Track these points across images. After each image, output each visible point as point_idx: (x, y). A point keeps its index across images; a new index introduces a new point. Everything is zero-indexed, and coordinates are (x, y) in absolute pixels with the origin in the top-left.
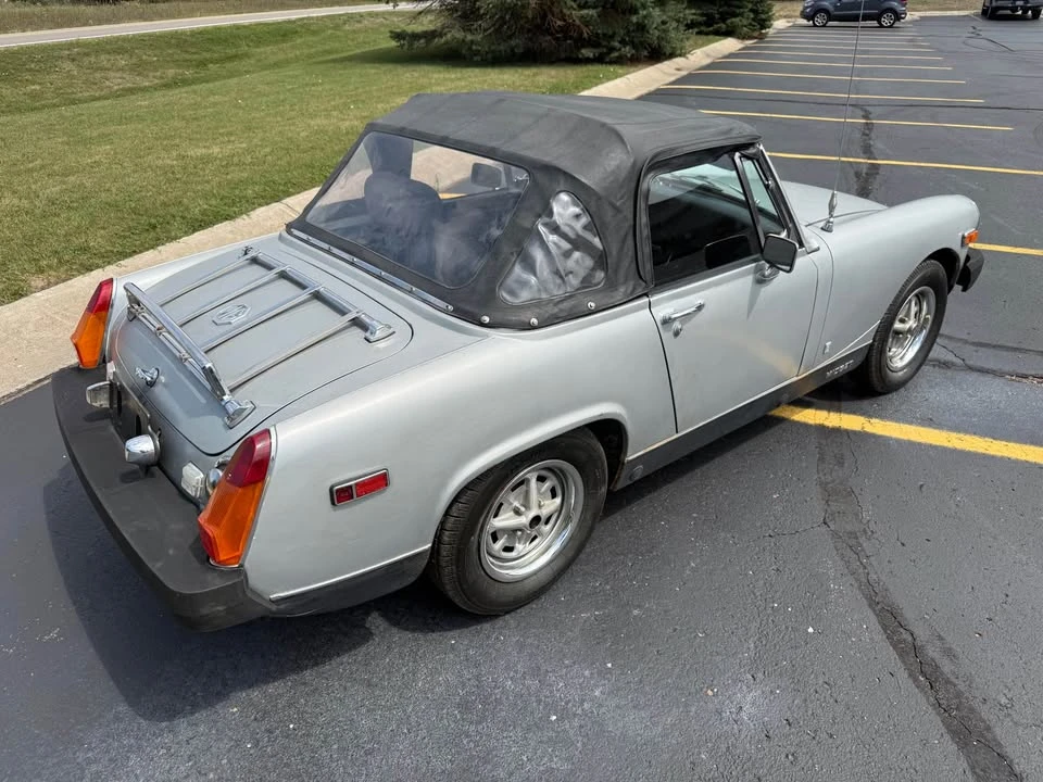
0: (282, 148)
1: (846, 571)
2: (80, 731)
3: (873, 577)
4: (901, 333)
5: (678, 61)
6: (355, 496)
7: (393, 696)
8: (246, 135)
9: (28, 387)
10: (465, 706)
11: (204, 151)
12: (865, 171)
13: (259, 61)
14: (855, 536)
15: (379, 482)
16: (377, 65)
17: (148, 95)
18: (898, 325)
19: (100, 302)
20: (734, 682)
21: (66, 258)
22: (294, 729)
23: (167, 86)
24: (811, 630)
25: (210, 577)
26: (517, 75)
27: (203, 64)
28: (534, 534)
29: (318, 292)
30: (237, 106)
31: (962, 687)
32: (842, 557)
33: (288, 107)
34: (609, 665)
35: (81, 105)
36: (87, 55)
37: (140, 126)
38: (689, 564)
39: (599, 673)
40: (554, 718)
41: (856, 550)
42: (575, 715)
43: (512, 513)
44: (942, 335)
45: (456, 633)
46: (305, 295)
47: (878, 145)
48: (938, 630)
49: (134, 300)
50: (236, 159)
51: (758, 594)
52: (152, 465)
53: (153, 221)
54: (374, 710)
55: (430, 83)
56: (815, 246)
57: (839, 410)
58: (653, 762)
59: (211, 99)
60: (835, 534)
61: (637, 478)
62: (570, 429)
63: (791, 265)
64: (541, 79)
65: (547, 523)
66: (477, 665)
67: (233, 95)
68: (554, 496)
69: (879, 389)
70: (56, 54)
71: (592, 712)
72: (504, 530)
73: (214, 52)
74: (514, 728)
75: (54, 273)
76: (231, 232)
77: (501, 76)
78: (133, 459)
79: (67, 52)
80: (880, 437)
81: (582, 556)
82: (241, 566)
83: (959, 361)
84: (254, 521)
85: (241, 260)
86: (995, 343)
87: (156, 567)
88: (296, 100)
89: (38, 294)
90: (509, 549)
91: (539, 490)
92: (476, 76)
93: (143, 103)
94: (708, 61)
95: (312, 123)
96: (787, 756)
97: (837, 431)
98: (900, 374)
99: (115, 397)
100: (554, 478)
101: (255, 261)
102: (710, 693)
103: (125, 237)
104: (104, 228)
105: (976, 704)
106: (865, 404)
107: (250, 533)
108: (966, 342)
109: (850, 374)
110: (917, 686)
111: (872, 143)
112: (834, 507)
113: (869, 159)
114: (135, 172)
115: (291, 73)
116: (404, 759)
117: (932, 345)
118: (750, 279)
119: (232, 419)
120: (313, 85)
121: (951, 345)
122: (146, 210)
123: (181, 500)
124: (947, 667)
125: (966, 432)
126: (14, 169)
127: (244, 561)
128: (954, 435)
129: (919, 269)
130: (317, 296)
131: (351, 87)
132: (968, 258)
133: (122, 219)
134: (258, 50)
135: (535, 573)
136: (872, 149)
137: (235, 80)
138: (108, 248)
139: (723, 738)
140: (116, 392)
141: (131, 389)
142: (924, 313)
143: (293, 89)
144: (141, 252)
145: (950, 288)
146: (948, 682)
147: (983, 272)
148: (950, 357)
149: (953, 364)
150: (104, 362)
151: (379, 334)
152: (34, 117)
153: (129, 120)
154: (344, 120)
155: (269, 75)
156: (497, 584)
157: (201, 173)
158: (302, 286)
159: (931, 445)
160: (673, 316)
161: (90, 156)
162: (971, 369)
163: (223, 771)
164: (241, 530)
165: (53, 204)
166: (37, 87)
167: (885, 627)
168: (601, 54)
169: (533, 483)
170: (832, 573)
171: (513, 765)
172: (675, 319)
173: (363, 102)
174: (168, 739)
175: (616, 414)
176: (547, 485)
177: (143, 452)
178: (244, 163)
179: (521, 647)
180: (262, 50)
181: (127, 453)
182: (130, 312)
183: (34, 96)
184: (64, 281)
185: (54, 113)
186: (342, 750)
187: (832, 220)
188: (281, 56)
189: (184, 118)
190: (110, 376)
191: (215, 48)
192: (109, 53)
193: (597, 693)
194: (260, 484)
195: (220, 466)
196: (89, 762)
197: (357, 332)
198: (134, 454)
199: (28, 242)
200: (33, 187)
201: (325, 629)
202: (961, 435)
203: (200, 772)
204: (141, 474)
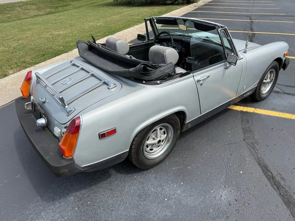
0: (81, 31)
1: (251, 154)
2: (27, 205)
3: (259, 156)
4: (265, 83)
5: (195, 4)
6: (106, 136)
7: (118, 194)
8: (70, 28)
9: (9, 103)
10: (140, 196)
11: (58, 33)
12: (251, 35)
13: (73, 6)
14: (253, 143)
15: (113, 132)
16: (107, 7)
17: (42, 17)
18: (264, 81)
19: (28, 78)
20: (219, 188)
21: (19, 65)
22: (90, 204)
23: (47, 14)
24: (241, 172)
25: (63, 161)
26: (148, 9)
27: (57, 7)
28: (159, 145)
29: (93, 74)
30: (67, 19)
31: (287, 189)
32: (250, 150)
33: (82, 19)
34: (182, 183)
35: (22, 20)
36: (24, 5)
37: (39, 26)
38: (205, 153)
39: (179, 186)
40: (166, 199)
41: (254, 148)
42: (172, 198)
43: (152, 139)
44: (277, 84)
45: (136, 174)
46: (89, 75)
47: (254, 27)
48: (279, 172)
49: (38, 77)
50: (67, 35)
51: (225, 161)
52: (45, 127)
53: (44, 53)
54: (113, 197)
55: (123, 12)
56: (242, 57)
57: (247, 106)
58: (196, 213)
59: (60, 17)
60: (247, 143)
61: (189, 128)
62: (170, 114)
63: (236, 63)
64: (155, 10)
65: (162, 142)
66: (143, 184)
67: (66, 16)
68: (164, 134)
69: (258, 100)
70: (15, 5)
71: (177, 198)
72: (150, 144)
73: (60, 4)
74: (155, 203)
75: (16, 69)
76: (67, 56)
77: (143, 9)
78: (39, 125)
79: (18, 5)
80: (260, 114)
81: (173, 151)
82: (73, 158)
83: (281, 91)
84: (76, 144)
85: (70, 65)
86: (292, 86)
87: (47, 158)
88: (84, 17)
89: (11, 75)
90: (151, 150)
91: (160, 132)
92: (137, 9)
93: (40, 19)
94: (204, 4)
95: (89, 24)
96: (236, 210)
97: (246, 112)
98: (265, 95)
99: (33, 106)
100: (164, 129)
101: (74, 65)
102: (212, 191)
103: (36, 58)
104: (30, 56)
105: (292, 194)
106: (254, 104)
107: (75, 148)
108: (283, 85)
109: (250, 96)
110: (274, 189)
111: (253, 27)
112: (246, 135)
113: (252, 32)
114: (38, 39)
115: (83, 10)
116: (122, 212)
117: (274, 87)
118: (223, 68)
119: (69, 113)
120: (89, 13)
121: (279, 86)
122: (42, 50)
123: (54, 138)
124: (282, 183)
125: (285, 112)
126: (3, 39)
127: (73, 157)
128: (281, 113)
129: (271, 64)
130: (93, 75)
131: (100, 13)
132: (285, 60)
133: (35, 53)
134: (73, 3)
135: (159, 156)
136: (253, 29)
137: (67, 12)
138: (31, 62)
139: (217, 205)
140: (34, 105)
141: (38, 104)
142: (272, 77)
143: (83, 14)
144: (41, 62)
145: (280, 69)
146: (283, 187)
147: (289, 65)
148: (278, 90)
149: (280, 92)
150: (30, 96)
151: (112, 87)
152: (9, 24)
153: (36, 24)
154: (98, 23)
155: (77, 10)
156: (148, 160)
157: (57, 39)
158: (88, 72)
159: (274, 116)
160: (200, 80)
161: (25, 35)
162: (285, 93)
163: (69, 216)
164: (72, 147)
165: (15, 49)
166: (10, 15)
167: (263, 172)
168: (173, 2)
169: (159, 130)
170: (247, 155)
171: (155, 214)
172: (201, 80)
173: (104, 17)
174: (52, 207)
175: (183, 109)
176: (163, 131)
177: (42, 123)
178: (70, 36)
179: (156, 178)
180: (74, 3)
181: (37, 123)
182: (37, 81)
183: (9, 18)
184: (19, 71)
185: (15, 22)
186: (104, 210)
187: (246, 49)
188: (79, 5)
189: (52, 23)
190: (32, 100)
191: (60, 3)
192: (30, 5)
193: (179, 192)
194: (77, 133)
195: (65, 127)
196: (30, 214)
197: (105, 86)
198: (40, 124)
199: (8, 60)
200: (9, 44)
201: (98, 174)
202: (283, 113)
203: (62, 217)
204: (42, 129)
